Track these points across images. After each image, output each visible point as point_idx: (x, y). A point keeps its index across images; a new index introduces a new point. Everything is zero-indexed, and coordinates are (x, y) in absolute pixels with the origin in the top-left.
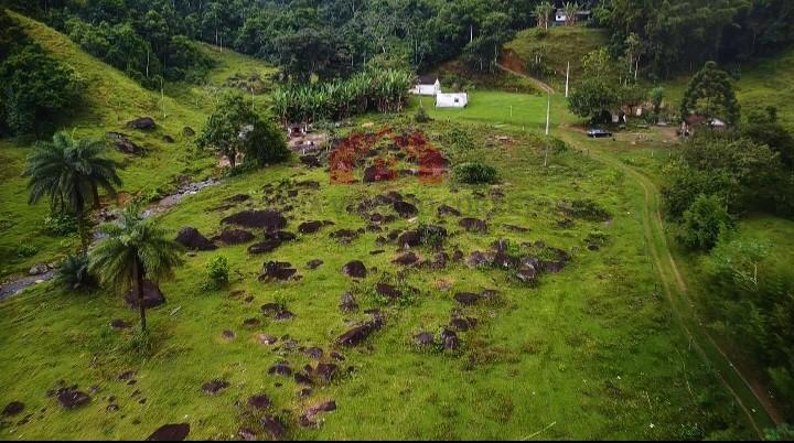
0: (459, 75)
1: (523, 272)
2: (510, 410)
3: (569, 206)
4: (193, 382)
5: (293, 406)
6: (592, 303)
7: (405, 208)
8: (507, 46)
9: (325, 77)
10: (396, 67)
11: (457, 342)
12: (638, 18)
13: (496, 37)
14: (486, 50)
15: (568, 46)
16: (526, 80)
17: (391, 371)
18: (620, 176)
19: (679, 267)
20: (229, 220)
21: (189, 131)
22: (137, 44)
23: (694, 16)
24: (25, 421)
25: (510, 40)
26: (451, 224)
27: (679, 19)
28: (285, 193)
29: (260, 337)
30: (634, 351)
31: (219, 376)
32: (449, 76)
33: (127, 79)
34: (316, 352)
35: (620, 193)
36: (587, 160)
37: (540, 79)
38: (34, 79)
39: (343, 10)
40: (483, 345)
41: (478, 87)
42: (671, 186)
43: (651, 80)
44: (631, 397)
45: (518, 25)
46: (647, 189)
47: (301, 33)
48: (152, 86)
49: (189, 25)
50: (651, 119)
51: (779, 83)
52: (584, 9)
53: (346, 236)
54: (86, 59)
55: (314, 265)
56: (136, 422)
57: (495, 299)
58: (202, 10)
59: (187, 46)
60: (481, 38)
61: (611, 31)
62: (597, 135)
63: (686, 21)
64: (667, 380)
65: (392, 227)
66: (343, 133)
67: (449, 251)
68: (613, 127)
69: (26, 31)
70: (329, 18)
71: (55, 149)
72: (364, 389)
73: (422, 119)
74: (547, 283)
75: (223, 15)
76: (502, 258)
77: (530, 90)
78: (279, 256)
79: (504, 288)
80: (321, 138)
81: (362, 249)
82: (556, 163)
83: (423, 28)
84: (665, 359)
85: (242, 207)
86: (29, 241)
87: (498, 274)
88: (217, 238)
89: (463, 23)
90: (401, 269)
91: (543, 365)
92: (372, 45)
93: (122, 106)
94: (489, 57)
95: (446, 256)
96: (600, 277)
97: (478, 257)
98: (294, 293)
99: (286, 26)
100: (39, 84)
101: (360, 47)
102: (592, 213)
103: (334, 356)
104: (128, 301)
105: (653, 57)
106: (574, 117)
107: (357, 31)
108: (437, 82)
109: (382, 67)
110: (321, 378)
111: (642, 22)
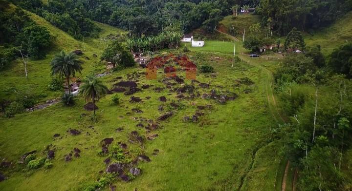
0: (201, 34)
1: (221, 100)
2: (214, 136)
3: (239, 80)
4: (112, 129)
5: (145, 135)
6: (244, 108)
7: (180, 81)
8: (220, 22)
9: (147, 34)
10: (176, 31)
11: (197, 119)
12: (273, 11)
13: (216, 19)
14: (212, 24)
15: (245, 23)
16: (228, 36)
17: (175, 127)
18: (260, 71)
19: (275, 98)
20: (116, 84)
21: (95, 55)
22: (72, 22)
23: (295, 10)
24: (62, 138)
25: (221, 20)
26: (196, 85)
27: (288, 12)
28: (135, 76)
29: (132, 118)
30: (255, 120)
31: (121, 126)
32: (197, 34)
33: (69, 35)
34: (151, 121)
35: (259, 76)
36: (249, 65)
37: (234, 36)
38: (38, 35)
39: (153, 8)
40: (206, 120)
41: (208, 39)
42: (276, 72)
43: (278, 36)
44: (252, 132)
45: (224, 14)
46: (269, 75)
47: (138, 17)
48: (78, 39)
49: (90, 14)
50: (275, 51)
51: (327, 37)
52: (252, 7)
53: (158, 90)
54: (53, 28)
55: (148, 98)
56: (96, 138)
57: (211, 108)
58: (95, 8)
59: (90, 23)
60: (210, 19)
61: (262, 16)
62: (254, 56)
63: (292, 12)
64: (264, 127)
65: (176, 87)
66: (155, 56)
67: (195, 93)
68: (260, 54)
69: (29, 17)
70: (147, 11)
71: (61, 57)
72: (167, 131)
73: (186, 51)
74: (229, 103)
75: (103, 10)
76: (214, 96)
77: (229, 40)
78: (136, 95)
79: (214, 105)
80: (147, 58)
81: (164, 94)
82: (237, 66)
83: (186, 15)
84: (264, 122)
85: (119, 81)
86: (44, 92)
87: (212, 101)
88: (113, 90)
89: (203, 13)
90: (178, 99)
91: (225, 125)
92: (166, 22)
93: (68, 46)
94: (213, 27)
95: (194, 95)
96: (248, 101)
97: (205, 96)
98: (142, 106)
99: (130, 15)
100: (40, 37)
101: (160, 23)
102: (248, 82)
103: (157, 123)
104: (85, 109)
105: (279, 27)
106: (244, 50)
107: (159, 17)
108: (192, 37)
109: (171, 31)
110: (153, 128)
111: (274, 13)
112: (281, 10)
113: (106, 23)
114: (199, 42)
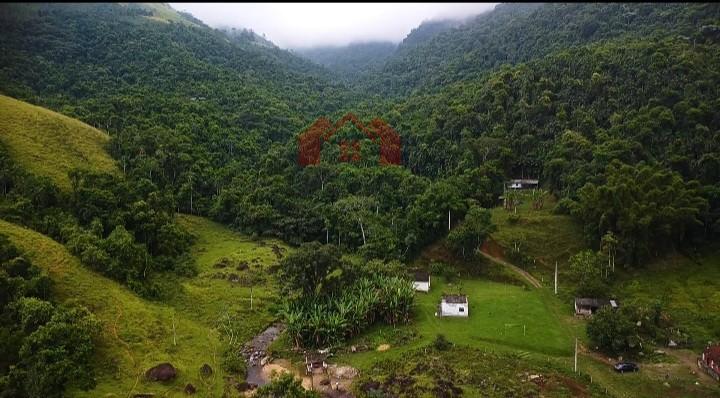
10: (396, 272)
13: (479, 230)
15: (541, 234)
16: (510, 270)
21: (206, 370)
22: (136, 253)
25: (491, 233)
27: (649, 218)
37: (521, 267)
41: (463, 275)
54: (88, 276)
62: (625, 370)
63: (655, 219)
75: (197, 185)
89: (442, 211)
93: (133, 341)
94: (473, 247)
109: (384, 273)
111: (613, 220)
112: (633, 216)
113: (204, 214)
114: (459, 306)
